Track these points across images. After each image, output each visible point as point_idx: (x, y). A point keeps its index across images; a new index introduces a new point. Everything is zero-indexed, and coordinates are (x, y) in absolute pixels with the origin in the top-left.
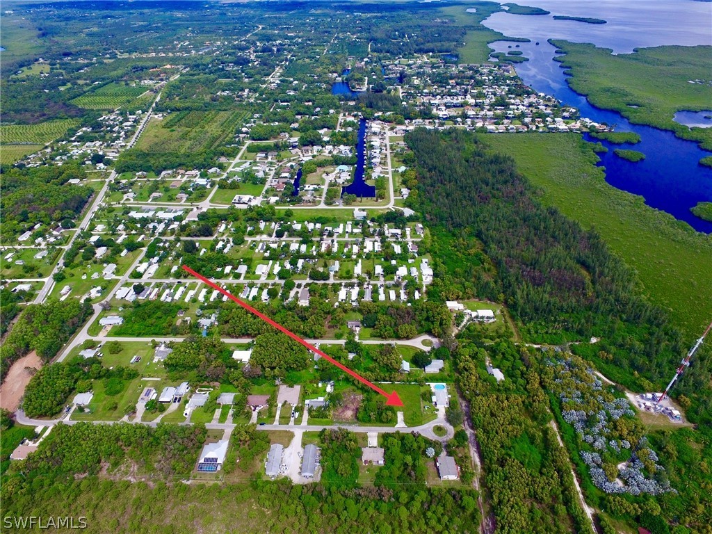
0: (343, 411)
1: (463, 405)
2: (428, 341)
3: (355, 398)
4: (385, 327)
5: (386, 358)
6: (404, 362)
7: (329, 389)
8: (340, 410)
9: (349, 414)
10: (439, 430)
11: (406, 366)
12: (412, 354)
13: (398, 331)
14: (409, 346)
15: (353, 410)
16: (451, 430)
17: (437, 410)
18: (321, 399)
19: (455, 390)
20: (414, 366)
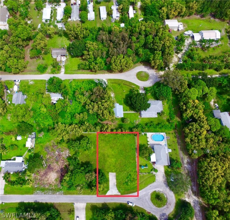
0: (46, 174)
1: (186, 161)
2: (144, 74)
3: (59, 155)
4: (95, 59)
5: (96, 107)
6: (117, 105)
7: (29, 144)
8: (42, 172)
9: (53, 176)
10: (158, 198)
11: (120, 111)
12: (126, 91)
13: (111, 64)
14: (122, 81)
15: (57, 172)
16: (171, 197)
17: (156, 170)
18: (19, 160)
19: (175, 140)
20: (128, 108)
